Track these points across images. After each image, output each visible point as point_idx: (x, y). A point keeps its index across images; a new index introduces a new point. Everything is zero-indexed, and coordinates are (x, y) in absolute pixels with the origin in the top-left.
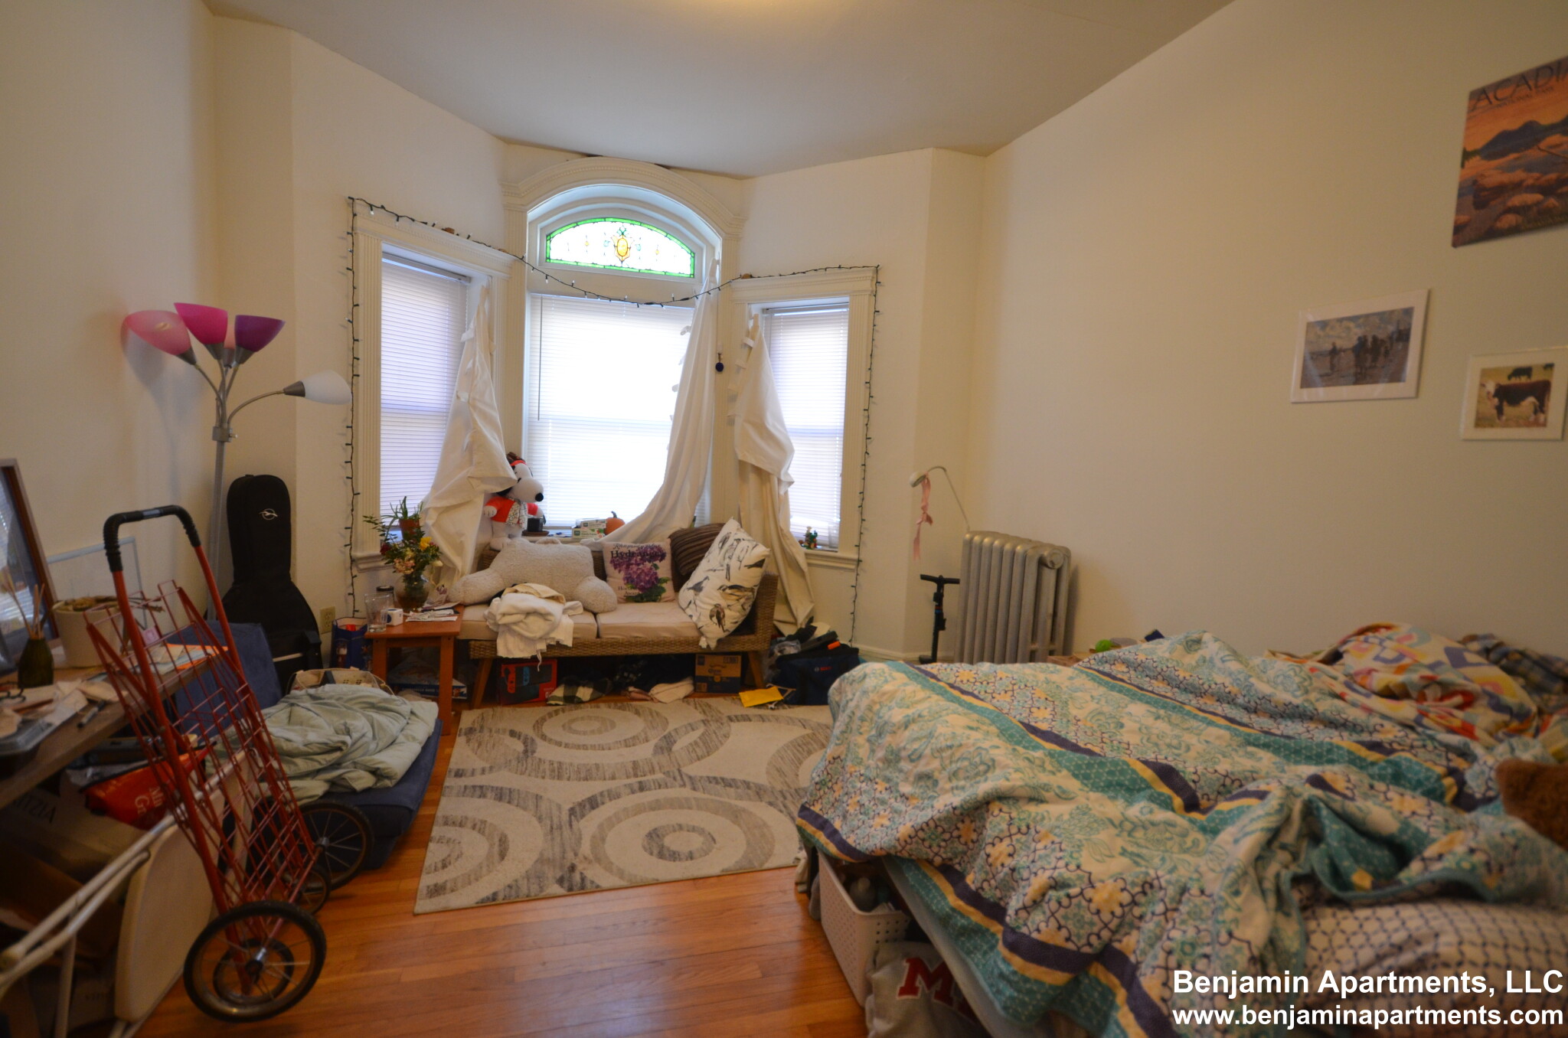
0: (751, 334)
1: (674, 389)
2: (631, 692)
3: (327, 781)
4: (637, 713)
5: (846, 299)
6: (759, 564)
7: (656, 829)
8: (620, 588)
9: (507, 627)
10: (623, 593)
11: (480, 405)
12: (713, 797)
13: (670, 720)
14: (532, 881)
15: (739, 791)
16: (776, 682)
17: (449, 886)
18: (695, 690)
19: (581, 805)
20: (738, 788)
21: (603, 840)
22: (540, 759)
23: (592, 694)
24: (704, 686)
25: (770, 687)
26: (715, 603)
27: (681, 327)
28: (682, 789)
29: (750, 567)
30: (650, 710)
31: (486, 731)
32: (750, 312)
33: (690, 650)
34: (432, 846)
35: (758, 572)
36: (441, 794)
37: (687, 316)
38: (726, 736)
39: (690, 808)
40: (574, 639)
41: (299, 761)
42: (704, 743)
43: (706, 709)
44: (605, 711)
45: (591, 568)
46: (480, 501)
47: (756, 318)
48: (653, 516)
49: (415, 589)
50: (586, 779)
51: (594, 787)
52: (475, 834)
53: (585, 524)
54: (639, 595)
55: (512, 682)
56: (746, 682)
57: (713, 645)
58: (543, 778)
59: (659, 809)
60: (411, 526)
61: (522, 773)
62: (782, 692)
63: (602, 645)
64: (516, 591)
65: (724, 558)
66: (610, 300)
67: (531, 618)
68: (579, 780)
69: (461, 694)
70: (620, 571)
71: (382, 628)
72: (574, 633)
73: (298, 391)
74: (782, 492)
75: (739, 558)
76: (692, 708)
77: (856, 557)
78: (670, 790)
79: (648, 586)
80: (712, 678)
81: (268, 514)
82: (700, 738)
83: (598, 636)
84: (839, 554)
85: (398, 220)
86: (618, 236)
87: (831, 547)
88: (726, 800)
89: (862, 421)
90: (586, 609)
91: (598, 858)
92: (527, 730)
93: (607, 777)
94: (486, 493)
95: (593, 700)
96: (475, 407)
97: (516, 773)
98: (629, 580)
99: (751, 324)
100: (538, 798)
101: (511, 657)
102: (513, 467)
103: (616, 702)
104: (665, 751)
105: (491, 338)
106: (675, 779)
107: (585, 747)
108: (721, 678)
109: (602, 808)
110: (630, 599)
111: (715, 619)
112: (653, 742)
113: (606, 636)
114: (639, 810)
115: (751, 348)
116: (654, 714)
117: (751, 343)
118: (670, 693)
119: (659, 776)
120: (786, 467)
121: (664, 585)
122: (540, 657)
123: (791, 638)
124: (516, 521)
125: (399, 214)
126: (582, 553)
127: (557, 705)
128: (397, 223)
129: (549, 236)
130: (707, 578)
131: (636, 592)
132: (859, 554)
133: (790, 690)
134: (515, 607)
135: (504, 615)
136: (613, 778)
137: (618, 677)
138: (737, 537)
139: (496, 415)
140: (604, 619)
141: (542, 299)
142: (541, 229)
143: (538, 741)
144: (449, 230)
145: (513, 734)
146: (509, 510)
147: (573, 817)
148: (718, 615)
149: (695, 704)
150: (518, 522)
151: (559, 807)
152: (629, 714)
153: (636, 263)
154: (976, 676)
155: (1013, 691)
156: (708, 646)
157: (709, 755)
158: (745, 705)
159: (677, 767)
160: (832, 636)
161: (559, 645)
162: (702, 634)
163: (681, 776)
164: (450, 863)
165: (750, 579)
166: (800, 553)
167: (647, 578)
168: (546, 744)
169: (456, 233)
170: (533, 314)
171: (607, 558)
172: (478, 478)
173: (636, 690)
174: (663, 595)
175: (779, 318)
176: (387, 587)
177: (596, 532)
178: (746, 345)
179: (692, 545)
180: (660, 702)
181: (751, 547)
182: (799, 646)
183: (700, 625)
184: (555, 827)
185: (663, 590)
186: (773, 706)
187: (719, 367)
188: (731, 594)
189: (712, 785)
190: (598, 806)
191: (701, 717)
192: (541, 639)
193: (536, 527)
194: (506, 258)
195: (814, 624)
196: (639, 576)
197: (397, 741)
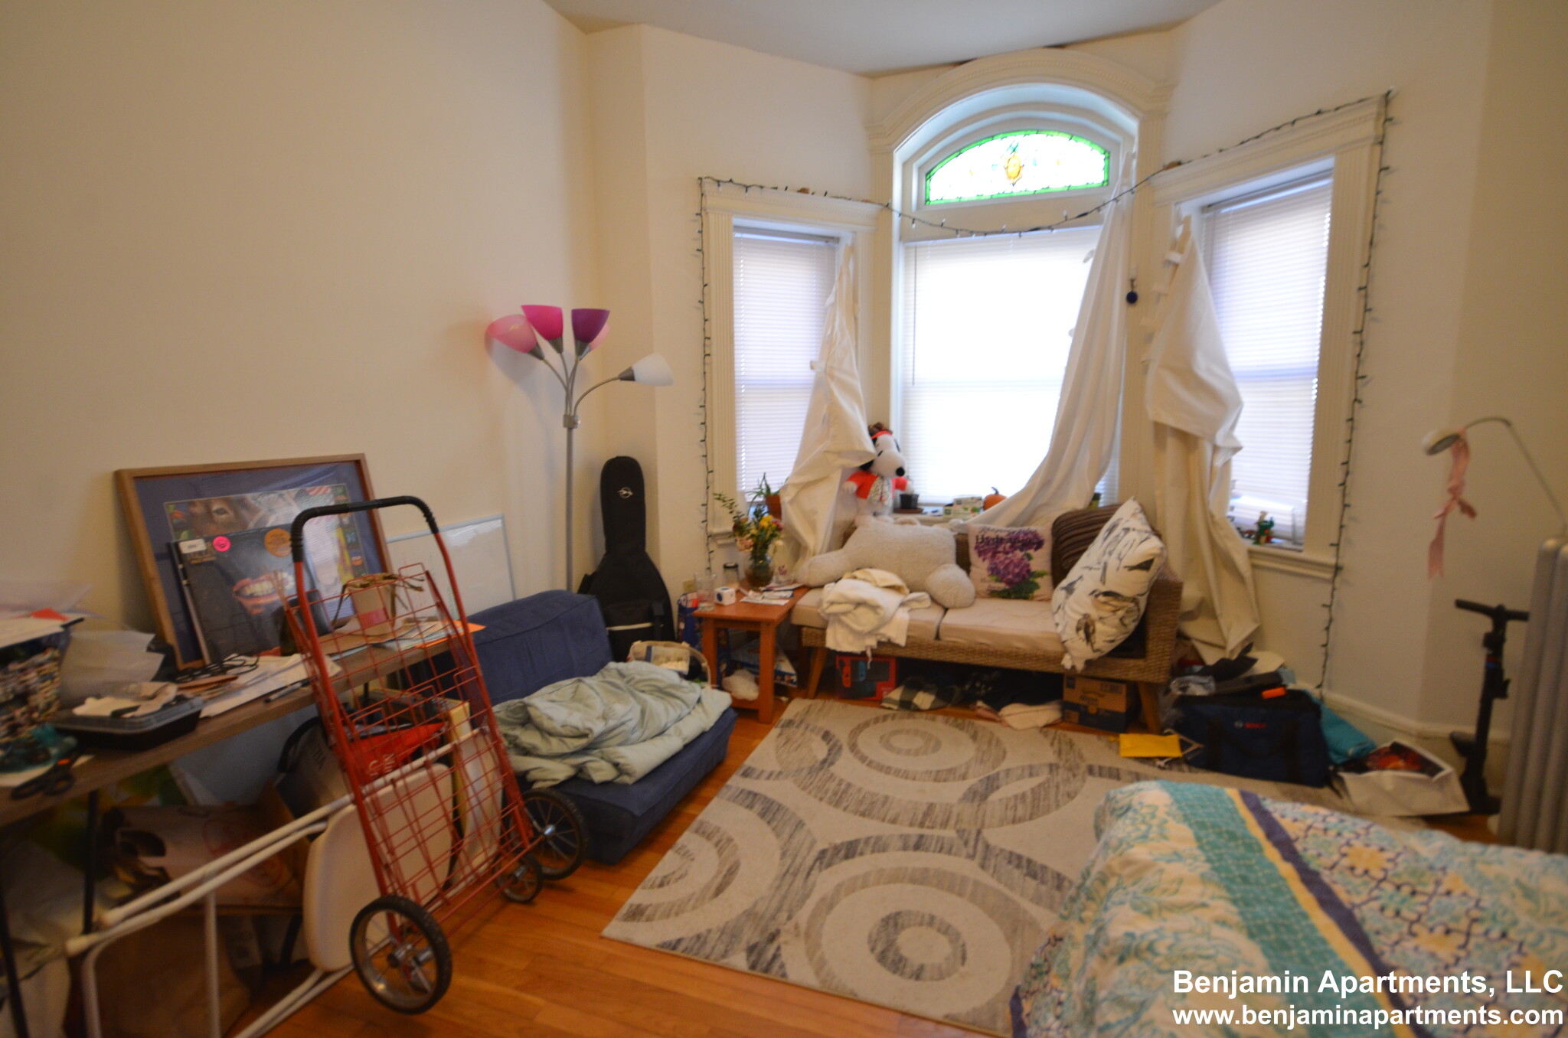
0: (1178, 246)
1: (1070, 333)
2: (979, 707)
3: (573, 766)
4: (974, 737)
5: (1328, 163)
6: (1145, 566)
7: (898, 914)
8: (983, 580)
9: (836, 616)
10: (984, 587)
11: (837, 374)
12: (1001, 887)
13: (1009, 755)
14: (724, 937)
15: (1043, 888)
16: (1179, 728)
17: (648, 912)
18: (1063, 718)
19: (837, 849)
20: (1043, 882)
21: (831, 907)
22: (832, 775)
23: (934, 702)
24: (1075, 716)
25: (1169, 734)
26: (1083, 611)
27: (1084, 252)
28: (968, 862)
29: (1132, 568)
30: (992, 733)
31: (803, 726)
32: (1178, 214)
33: (1051, 668)
34: (670, 854)
35: (1143, 576)
36: (715, 794)
37: (1091, 237)
38: (1070, 796)
39: (960, 894)
40: (908, 637)
41: (554, 741)
42: (1034, 799)
43: (1065, 747)
44: (940, 727)
45: (951, 554)
46: (837, 477)
47: (1187, 221)
48: (1033, 494)
49: (759, 567)
50: (863, 814)
51: (869, 828)
52: (714, 852)
53: (959, 502)
54: (1005, 591)
55: (847, 676)
56: (1133, 721)
57: (1080, 666)
58: (821, 799)
59: (922, 883)
60: (773, 502)
61: (804, 789)
62: (1183, 745)
63: (940, 649)
64: (855, 578)
65: (1104, 554)
66: (986, 234)
67: (861, 610)
68: (855, 812)
69: (791, 681)
70: (984, 560)
71: (709, 607)
72: (908, 630)
73: (629, 377)
74: (1219, 462)
75: (1120, 554)
76: (1047, 742)
77: (1332, 561)
78: (952, 858)
79: (1017, 580)
80: (1086, 707)
81: (625, 492)
82: (1033, 790)
83: (937, 637)
84: (1303, 555)
85: (747, 191)
86: (1008, 154)
87: (1295, 543)
88: (1015, 896)
89: (1350, 350)
90: (933, 600)
91: (811, 936)
92: (842, 734)
93: (888, 817)
94: (844, 469)
95: (933, 710)
96: (832, 377)
97: (799, 786)
98: (994, 571)
99: (1179, 231)
100: (800, 824)
101: (839, 649)
102: (874, 440)
103: (957, 716)
104: (978, 798)
105: (855, 299)
106: (966, 843)
107: (887, 770)
108: (1098, 710)
109: (858, 860)
110: (994, 594)
111: (1082, 633)
112: (971, 781)
113: (947, 638)
114: (896, 877)
115: (1176, 265)
116: (994, 742)
117: (1176, 257)
118: (1022, 717)
119: (949, 833)
120: (1228, 425)
121: (1038, 580)
122: (869, 653)
123: (1207, 671)
124: (878, 497)
125: (748, 184)
126: (943, 537)
127: (890, 709)
128: (747, 194)
129: (928, 175)
130: (1081, 578)
131: (1002, 586)
132: (1337, 556)
133: (1195, 746)
134: (842, 596)
135: (832, 603)
136: (894, 821)
137: (967, 687)
138: (1127, 525)
139: (858, 385)
140: (953, 619)
141: (916, 247)
142: (920, 168)
143: (846, 752)
144: (804, 191)
145: (826, 736)
146: (870, 486)
147: (818, 864)
148: (1087, 629)
149: (1054, 738)
150: (881, 499)
151: (813, 843)
152: (964, 736)
153: (1031, 184)
154: (1389, 866)
155: (1468, 934)
156: (1073, 667)
157: (1031, 818)
158: (1124, 754)
159: (979, 825)
160: (1274, 679)
161: (890, 643)
162: (1066, 651)
163: (977, 840)
164: (668, 883)
165: (1135, 584)
166: (1240, 549)
167: (1017, 570)
168: (851, 755)
169: (811, 192)
170: (906, 265)
171: (972, 543)
172: (834, 453)
173: (985, 706)
174: (1036, 593)
175: (1227, 214)
176: (733, 565)
177: (969, 511)
178: (1168, 262)
179: (1080, 531)
180: (1009, 726)
181: (1138, 541)
182: (1212, 685)
183: (1064, 638)
184: (792, 870)
185: (1037, 586)
186: (1162, 763)
187: (1132, 298)
188: (1105, 603)
189: (1010, 867)
190: (853, 856)
191: (1050, 756)
192: (870, 633)
193: (908, 504)
194: (870, 209)
195: (1252, 654)
196: (1007, 567)
197: (667, 732)
